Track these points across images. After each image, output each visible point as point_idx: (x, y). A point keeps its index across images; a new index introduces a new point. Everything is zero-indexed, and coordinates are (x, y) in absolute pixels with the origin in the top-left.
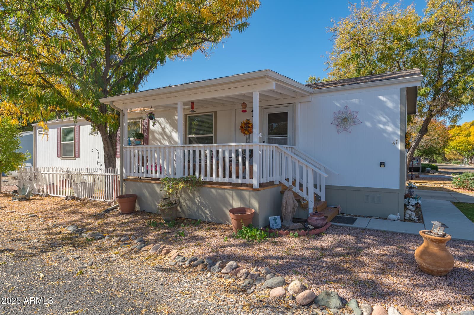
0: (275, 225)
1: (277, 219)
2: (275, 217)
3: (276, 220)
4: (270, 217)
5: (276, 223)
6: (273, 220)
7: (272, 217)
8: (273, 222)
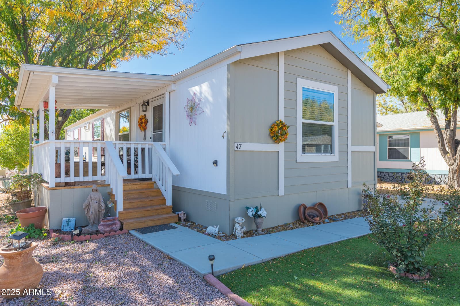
0: (66, 227)
1: (70, 221)
2: (69, 219)
3: (70, 223)
4: (63, 219)
5: (68, 225)
6: (67, 222)
7: (66, 219)
8: (66, 224)
